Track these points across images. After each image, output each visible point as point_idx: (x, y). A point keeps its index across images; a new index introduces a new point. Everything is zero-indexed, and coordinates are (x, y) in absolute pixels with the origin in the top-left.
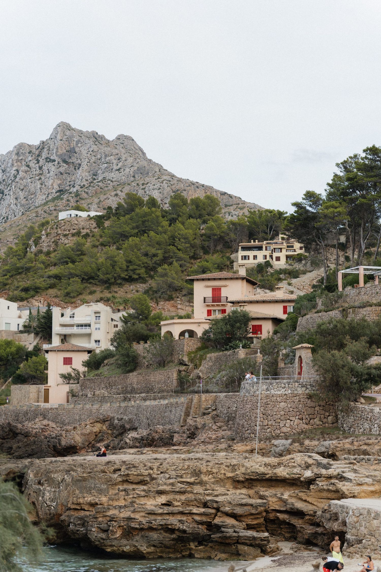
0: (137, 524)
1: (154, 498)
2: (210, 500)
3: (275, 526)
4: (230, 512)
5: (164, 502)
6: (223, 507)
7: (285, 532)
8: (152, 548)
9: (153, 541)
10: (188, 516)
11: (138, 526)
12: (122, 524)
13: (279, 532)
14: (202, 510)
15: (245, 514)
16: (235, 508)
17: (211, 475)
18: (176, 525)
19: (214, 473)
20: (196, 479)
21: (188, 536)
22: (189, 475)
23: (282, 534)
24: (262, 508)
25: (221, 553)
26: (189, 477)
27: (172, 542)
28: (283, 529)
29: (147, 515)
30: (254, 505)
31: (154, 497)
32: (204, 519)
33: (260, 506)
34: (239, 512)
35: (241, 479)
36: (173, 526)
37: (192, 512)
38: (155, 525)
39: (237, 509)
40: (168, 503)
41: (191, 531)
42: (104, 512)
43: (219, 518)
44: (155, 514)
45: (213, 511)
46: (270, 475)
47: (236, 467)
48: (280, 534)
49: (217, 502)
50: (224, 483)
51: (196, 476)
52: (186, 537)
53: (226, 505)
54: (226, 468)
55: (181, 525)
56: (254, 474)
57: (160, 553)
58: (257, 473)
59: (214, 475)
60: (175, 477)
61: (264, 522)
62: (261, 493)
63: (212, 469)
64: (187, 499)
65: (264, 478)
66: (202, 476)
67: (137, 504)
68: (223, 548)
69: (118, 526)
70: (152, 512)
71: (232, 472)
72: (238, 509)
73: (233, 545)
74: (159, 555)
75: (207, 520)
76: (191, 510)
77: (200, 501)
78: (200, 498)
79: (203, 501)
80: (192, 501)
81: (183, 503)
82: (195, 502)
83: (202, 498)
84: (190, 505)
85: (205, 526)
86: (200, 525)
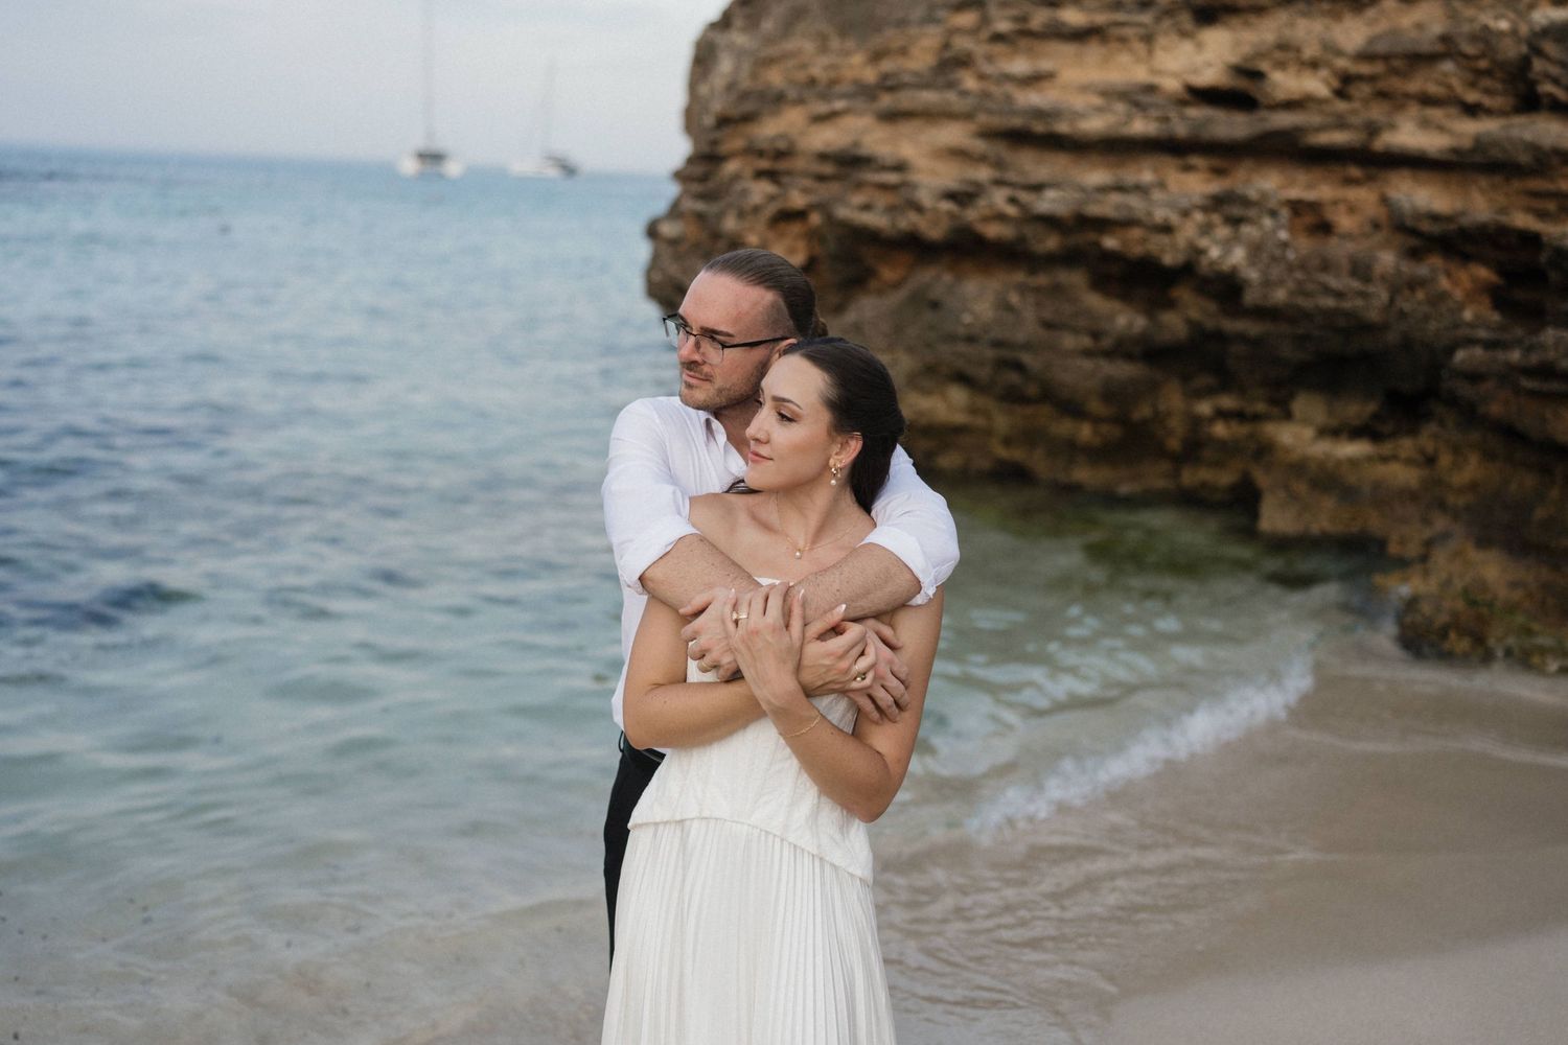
0: (882, 200)
1: (1140, 47)
2: (1562, 34)
5: (1210, 75)
8: (958, 395)
9: (952, 338)
10: (1350, 182)
11: (876, 220)
12: (797, 200)
14: (1469, 129)
18: (1166, 229)
21: (1252, 328)
25: (1483, 543)
27: (1122, 370)
29: (980, 146)
31: (1148, 39)
32: (1479, 204)
36: (1136, 233)
37: (1378, 144)
38: (1001, 217)
40: (1242, 84)
41: (1280, 295)
42: (748, 118)
44: (1055, 143)
52: (1242, 338)
55: (1223, 232)
57: (1007, 442)
64: (1381, 48)
67: (982, 77)
68: (1524, 482)
69: (771, 209)
70: (1039, 127)
74: (1002, 452)
75: (1504, 219)
76: (1373, 130)
77: (1482, 56)
78: (1492, 24)
79: (1511, 50)
80: (1419, 59)
81: (1345, 85)
82: (1448, 66)
83: (1504, 25)
84: (1407, 96)
85: (1483, 273)
86: (1436, 261)
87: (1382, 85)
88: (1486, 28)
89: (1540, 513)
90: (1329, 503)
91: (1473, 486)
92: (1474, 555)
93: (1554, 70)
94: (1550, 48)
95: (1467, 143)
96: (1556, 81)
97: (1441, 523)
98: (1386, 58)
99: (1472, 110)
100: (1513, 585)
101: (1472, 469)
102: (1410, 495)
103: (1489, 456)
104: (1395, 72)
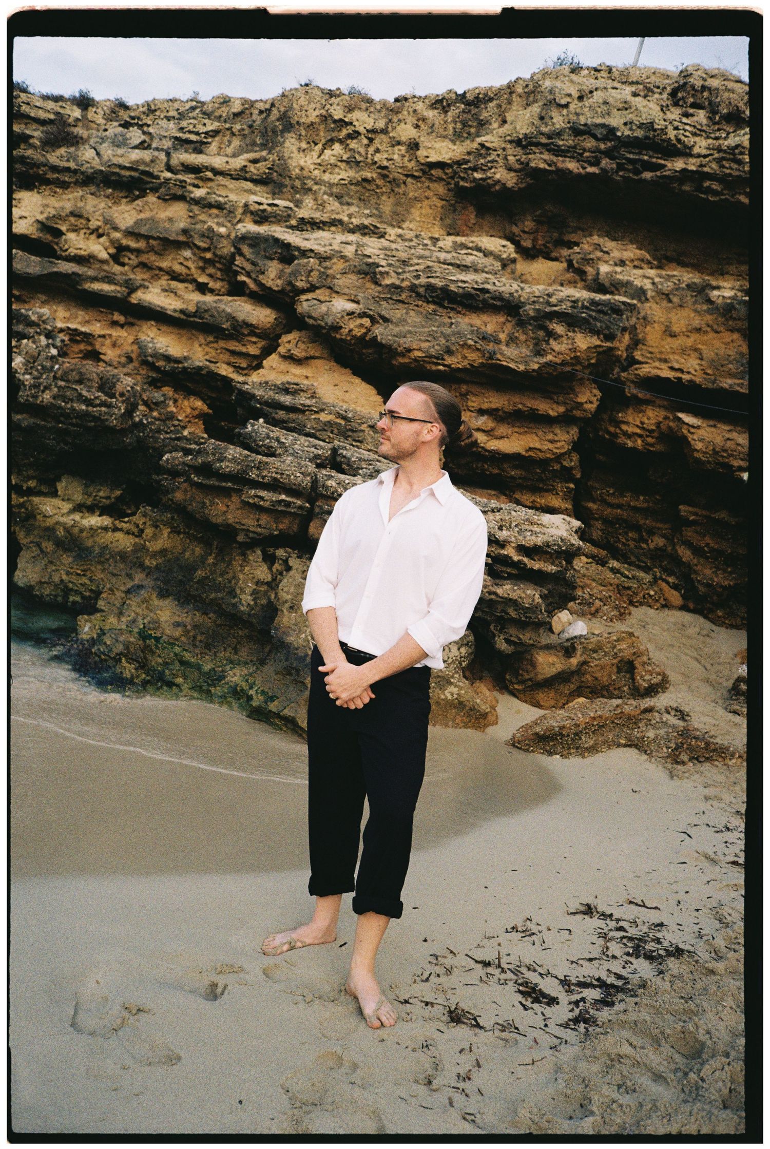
2: (254, 241)
3: (641, 502)
4: (355, 327)
5: (23, 225)
6: (320, 294)
7: (697, 551)
10: (114, 324)
13: (659, 541)
14: (194, 298)
15: (453, 361)
16: (397, 313)
17: (337, 147)
19: (355, 135)
20: (255, 161)
21: (27, 420)
22: (236, 142)
23: (676, 559)
24: (583, 342)
25: (163, 595)
26: (229, 151)
28: (689, 533)
30: (530, 310)
32: (197, 354)
33: (572, 321)
34: (406, 342)
35: (500, 174)
37: (135, 298)
39: (402, 321)
40: (46, 236)
43: (284, 366)
45: (262, 316)
46: (692, 165)
47: (489, 111)
48: (658, 555)
49: (287, 254)
50: (398, 204)
51: (264, 146)
52: (18, 426)
53: (342, 282)
54: (431, 114)
56: (590, 143)
58: (611, 131)
59: (353, 144)
60: (167, 144)
61: (572, 462)
62: (604, 269)
63: (350, 109)
64: (144, 230)
65: (648, 175)
66: (290, 144)
68: (195, 551)
71: (458, 137)
72: (414, 318)
73: (256, 556)
75: (212, 366)
76: (132, 288)
77: (208, 249)
78: (216, 228)
79: (226, 249)
80: (169, 244)
81: (119, 253)
82: (188, 253)
83: (223, 230)
84: (161, 269)
85: (199, 404)
86: (168, 390)
87: (144, 258)
88: (210, 229)
89: (200, 573)
90: (67, 559)
91: (163, 552)
92: (156, 602)
93: (248, 267)
94: (246, 250)
95: (192, 308)
96: (248, 275)
97: (139, 577)
98: (147, 238)
99: (202, 288)
100: (177, 625)
101: (163, 540)
102: (123, 556)
103: (175, 531)
104: (151, 249)
